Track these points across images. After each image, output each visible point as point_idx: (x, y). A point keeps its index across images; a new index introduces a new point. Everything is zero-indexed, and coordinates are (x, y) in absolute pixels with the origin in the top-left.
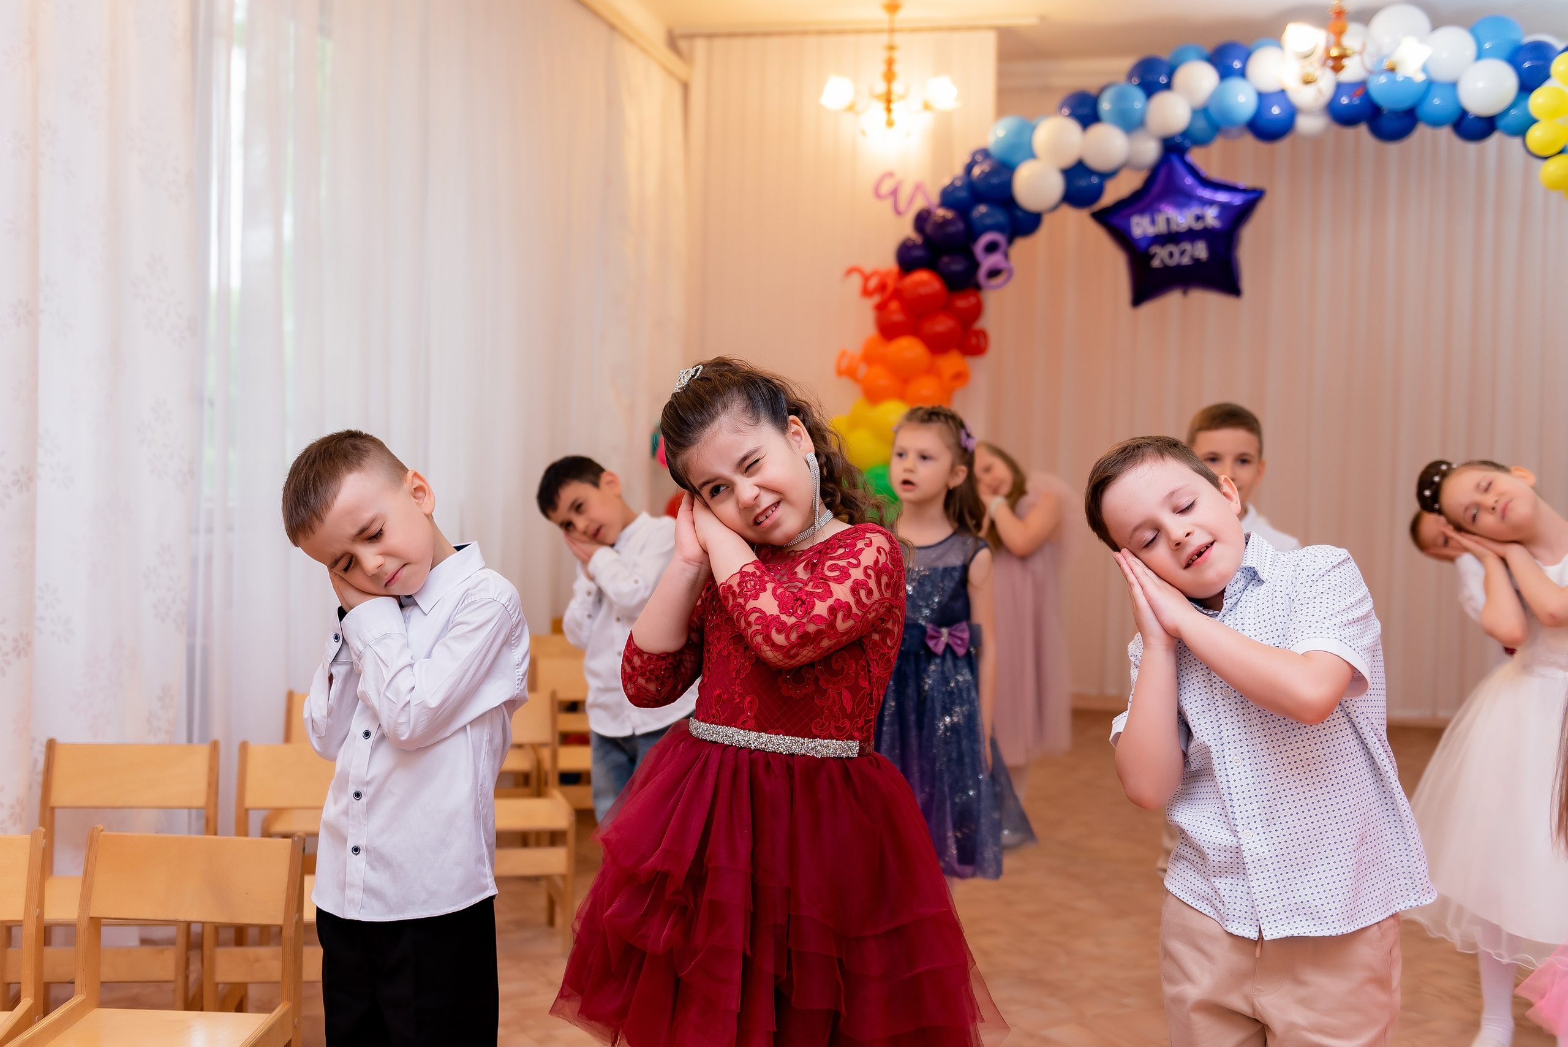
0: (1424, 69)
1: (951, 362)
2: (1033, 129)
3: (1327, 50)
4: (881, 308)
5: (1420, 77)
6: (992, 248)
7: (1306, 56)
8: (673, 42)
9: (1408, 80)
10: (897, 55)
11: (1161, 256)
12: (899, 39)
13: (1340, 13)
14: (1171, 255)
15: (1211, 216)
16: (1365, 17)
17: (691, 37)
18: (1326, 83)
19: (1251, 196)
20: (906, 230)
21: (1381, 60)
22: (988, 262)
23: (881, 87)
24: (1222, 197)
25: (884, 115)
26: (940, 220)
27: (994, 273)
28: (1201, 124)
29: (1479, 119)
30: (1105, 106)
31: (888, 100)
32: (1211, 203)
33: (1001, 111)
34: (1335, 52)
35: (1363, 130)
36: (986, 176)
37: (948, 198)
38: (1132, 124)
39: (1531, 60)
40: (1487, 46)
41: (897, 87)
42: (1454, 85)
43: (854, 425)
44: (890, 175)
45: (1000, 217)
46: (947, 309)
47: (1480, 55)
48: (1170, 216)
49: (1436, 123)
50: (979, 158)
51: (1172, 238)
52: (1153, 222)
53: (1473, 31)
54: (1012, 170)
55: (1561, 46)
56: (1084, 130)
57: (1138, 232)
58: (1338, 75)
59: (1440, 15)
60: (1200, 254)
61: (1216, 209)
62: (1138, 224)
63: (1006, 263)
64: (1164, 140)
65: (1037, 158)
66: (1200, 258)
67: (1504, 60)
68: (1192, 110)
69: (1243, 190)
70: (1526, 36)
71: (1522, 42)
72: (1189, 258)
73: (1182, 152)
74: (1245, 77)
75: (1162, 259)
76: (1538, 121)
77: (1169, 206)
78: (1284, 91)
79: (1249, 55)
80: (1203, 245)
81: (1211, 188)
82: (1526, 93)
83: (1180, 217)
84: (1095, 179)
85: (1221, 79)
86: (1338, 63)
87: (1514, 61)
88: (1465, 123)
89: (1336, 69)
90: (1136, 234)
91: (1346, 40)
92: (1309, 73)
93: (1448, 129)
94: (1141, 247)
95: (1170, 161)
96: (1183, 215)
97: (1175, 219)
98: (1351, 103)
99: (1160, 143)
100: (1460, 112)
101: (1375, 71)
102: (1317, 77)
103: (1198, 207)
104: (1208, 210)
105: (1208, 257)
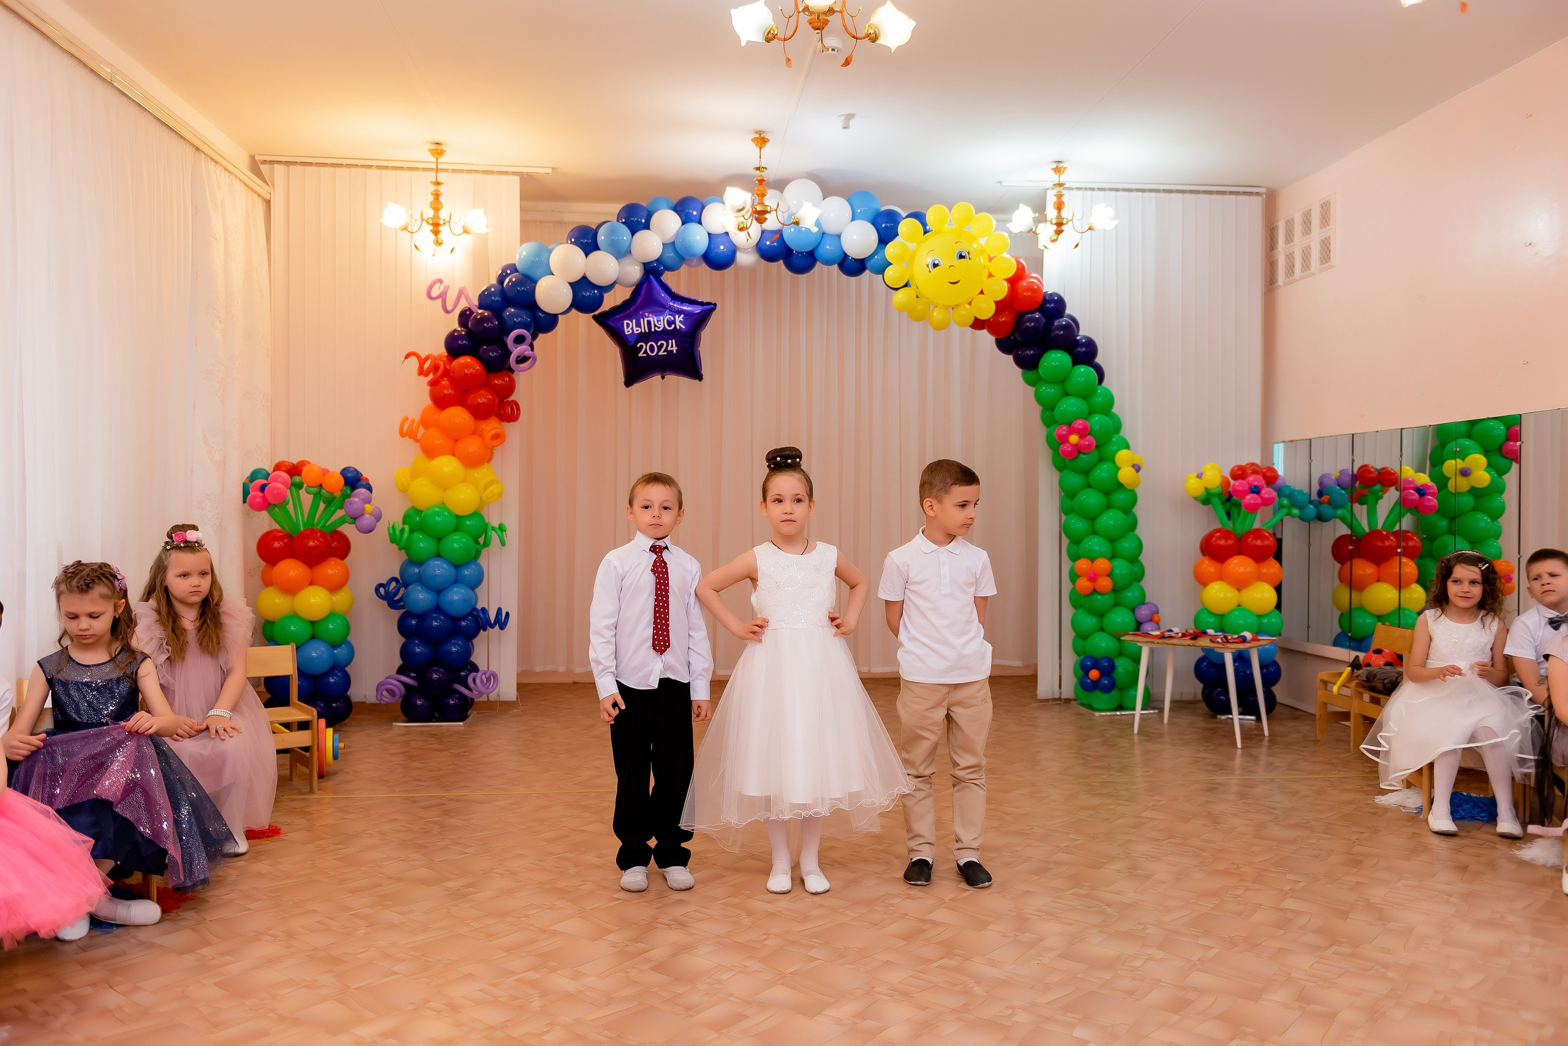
0: (818, 223)
1: (491, 426)
2: (550, 252)
3: (753, 205)
4: (433, 384)
5: (815, 229)
6: (519, 340)
7: (740, 211)
8: (255, 167)
9: (808, 230)
10: (440, 188)
11: (645, 349)
12: (442, 177)
13: (761, 181)
14: (652, 349)
15: (679, 322)
16: (781, 185)
17: (272, 162)
18: (755, 230)
19: (706, 307)
20: (453, 323)
21: (790, 216)
22: (517, 351)
23: (430, 213)
24: (686, 308)
25: (433, 236)
26: (479, 317)
27: (522, 359)
28: (671, 254)
29: (855, 260)
30: (601, 238)
31: (436, 225)
32: (680, 312)
33: (525, 238)
34: (758, 209)
35: (781, 262)
36: (514, 285)
37: (485, 301)
38: (621, 253)
39: (885, 223)
40: (859, 211)
41: (443, 214)
42: (839, 236)
43: (415, 475)
44: (441, 281)
45: (526, 317)
46: (486, 385)
47: (853, 219)
48: (651, 319)
49: (828, 263)
50: (509, 272)
51: (649, 336)
52: (638, 325)
53: (849, 201)
54: (534, 282)
55: (904, 215)
56: (587, 255)
57: (628, 331)
58: (763, 225)
59: (828, 187)
60: (672, 349)
61: (683, 316)
62: (628, 325)
63: (531, 353)
64: (644, 264)
65: (553, 274)
66: (673, 350)
67: (869, 222)
68: (663, 244)
69: (702, 304)
70: (882, 206)
71: (880, 210)
72: (664, 352)
73: (658, 274)
74: (700, 223)
75: (645, 352)
76: (891, 264)
77: (649, 313)
78: (727, 233)
79: (703, 208)
80: (674, 341)
81: (678, 301)
82: (882, 245)
83: (658, 321)
84: (596, 292)
85: (683, 224)
86: (761, 217)
87: (874, 223)
88: (846, 263)
89: (761, 221)
90: (627, 333)
91: (766, 201)
92: (743, 223)
93: (836, 266)
94: (630, 342)
95: (650, 281)
96: (659, 319)
97: (654, 321)
98: (772, 245)
99: (642, 266)
100: (843, 255)
101: (786, 224)
102: (748, 227)
103: (670, 315)
104: (677, 316)
105: (677, 351)
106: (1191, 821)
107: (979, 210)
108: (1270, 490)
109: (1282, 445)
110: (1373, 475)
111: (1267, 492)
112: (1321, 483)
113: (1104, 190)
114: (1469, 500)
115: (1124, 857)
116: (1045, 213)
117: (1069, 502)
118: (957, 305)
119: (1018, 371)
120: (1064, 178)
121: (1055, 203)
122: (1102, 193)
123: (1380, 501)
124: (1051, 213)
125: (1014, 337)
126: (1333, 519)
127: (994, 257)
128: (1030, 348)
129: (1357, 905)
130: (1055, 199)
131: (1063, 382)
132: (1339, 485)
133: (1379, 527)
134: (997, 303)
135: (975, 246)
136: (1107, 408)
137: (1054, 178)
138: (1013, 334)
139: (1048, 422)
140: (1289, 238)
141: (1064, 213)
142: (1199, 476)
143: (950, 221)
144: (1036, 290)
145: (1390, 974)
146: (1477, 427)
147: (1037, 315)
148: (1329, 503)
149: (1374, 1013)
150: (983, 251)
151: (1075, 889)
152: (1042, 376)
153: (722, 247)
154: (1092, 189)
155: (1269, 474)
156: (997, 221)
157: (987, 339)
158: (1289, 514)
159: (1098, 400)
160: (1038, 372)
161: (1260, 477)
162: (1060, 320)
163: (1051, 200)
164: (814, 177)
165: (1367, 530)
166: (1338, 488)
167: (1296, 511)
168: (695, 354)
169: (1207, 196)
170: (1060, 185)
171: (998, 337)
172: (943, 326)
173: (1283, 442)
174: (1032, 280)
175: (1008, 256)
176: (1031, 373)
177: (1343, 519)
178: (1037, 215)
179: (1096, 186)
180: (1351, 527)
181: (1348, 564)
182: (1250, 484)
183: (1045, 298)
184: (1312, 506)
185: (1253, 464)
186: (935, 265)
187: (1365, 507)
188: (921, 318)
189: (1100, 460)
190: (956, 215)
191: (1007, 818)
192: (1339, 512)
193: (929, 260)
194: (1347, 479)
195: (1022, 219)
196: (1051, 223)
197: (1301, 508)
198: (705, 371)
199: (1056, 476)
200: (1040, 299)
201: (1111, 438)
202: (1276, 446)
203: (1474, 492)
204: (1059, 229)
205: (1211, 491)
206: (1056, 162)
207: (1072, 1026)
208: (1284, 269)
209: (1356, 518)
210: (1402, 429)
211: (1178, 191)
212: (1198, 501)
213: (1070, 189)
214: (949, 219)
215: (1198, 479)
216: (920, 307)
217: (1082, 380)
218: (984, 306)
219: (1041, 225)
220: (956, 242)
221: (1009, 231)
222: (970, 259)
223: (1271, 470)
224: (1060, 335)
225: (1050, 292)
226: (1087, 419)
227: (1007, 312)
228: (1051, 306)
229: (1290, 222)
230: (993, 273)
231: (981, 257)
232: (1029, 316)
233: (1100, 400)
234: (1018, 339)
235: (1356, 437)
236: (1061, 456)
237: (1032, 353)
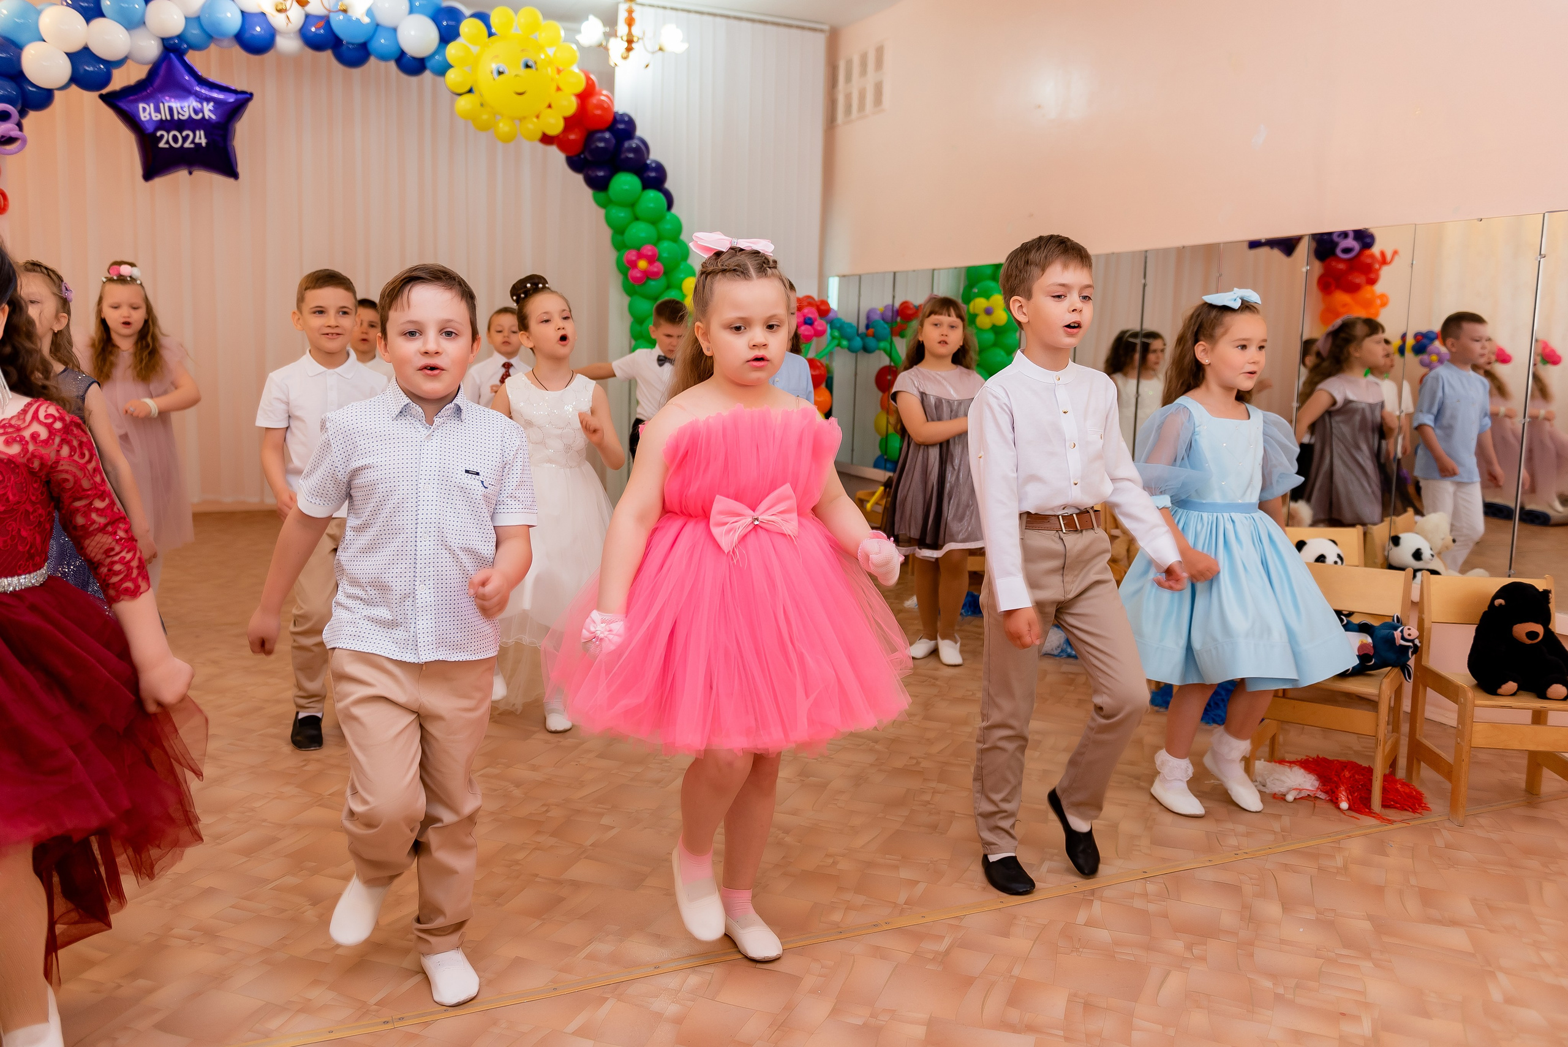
0: (370, 13)
2: (39, 13)
5: (366, 20)
9: (358, 20)
11: (167, 139)
14: (175, 139)
15: (208, 111)
18: (296, 15)
19: (240, 96)
21: (337, 2)
24: (215, 95)
27: (9, 141)
28: (195, 30)
29: (414, 59)
30: (106, 3)
32: (208, 99)
35: (327, 56)
38: (133, 23)
39: (446, 20)
40: (417, 4)
42: (395, 30)
45: (10, 89)
47: (412, 10)
48: (174, 104)
49: (383, 58)
51: (172, 124)
52: (157, 110)
54: (19, 48)
55: (467, 12)
56: (88, 20)
57: (146, 117)
58: (305, 7)
60: (200, 141)
61: (212, 104)
62: (144, 109)
63: (19, 133)
64: (163, 40)
65: (44, 41)
66: (200, 144)
67: (428, 17)
68: (186, 18)
69: (235, 92)
71: (441, 5)
72: (191, 143)
73: (180, 54)
75: (167, 142)
76: (450, 66)
77: (171, 97)
78: (263, 14)
80: (202, 133)
81: (206, 86)
82: (443, 45)
83: (182, 108)
84: (102, 66)
87: (434, 19)
88: (404, 60)
89: (302, 4)
90: (143, 119)
92: (281, 3)
93: (392, 65)
94: (148, 130)
95: (170, 60)
96: (183, 105)
97: (177, 108)
98: (318, 32)
99: (160, 41)
100: (400, 52)
101: (332, 9)
102: (288, 8)
103: (196, 101)
104: (205, 104)
105: (207, 143)
107: (545, 17)
108: (823, 322)
109: (837, 280)
110: (910, 312)
111: (820, 323)
112: (868, 318)
114: (990, 337)
116: (616, 27)
117: (638, 328)
118: (525, 118)
119: (588, 192)
121: (626, 19)
122: (673, 13)
124: (622, 29)
125: (585, 157)
126: (877, 352)
127: (563, 70)
128: (600, 170)
130: (626, 14)
131: (632, 205)
132: (883, 319)
134: (566, 119)
135: (543, 56)
136: (675, 235)
138: (583, 152)
139: (618, 246)
140: (848, 79)
141: (635, 30)
143: (516, 26)
144: (606, 108)
145: (877, 747)
147: (607, 135)
148: (874, 336)
149: (859, 780)
150: (550, 62)
152: (612, 199)
153: (258, 29)
154: (664, 8)
155: (823, 307)
156: (565, 29)
157: (557, 157)
158: (839, 345)
159: (667, 226)
160: (608, 194)
161: (814, 310)
162: (631, 142)
163: (622, 15)
166: (882, 322)
167: (845, 343)
168: (229, 149)
171: (570, 155)
172: (508, 140)
173: (838, 276)
174: (603, 98)
175: (576, 70)
176: (601, 195)
177: (885, 351)
178: (608, 29)
180: (890, 356)
182: (804, 316)
183: (615, 118)
184: (858, 339)
185: (809, 297)
186: (500, 73)
188: (486, 128)
189: (669, 287)
190: (523, 20)
192: (882, 344)
193: (494, 66)
194: (889, 314)
195: (591, 31)
196: (622, 39)
197: (849, 340)
198: (242, 168)
199: (626, 300)
200: (610, 118)
201: (677, 266)
202: (831, 279)
203: (997, 330)
204: (630, 46)
207: (601, 815)
208: (843, 109)
210: (934, 270)
213: (642, 5)
214: (515, 24)
216: (485, 117)
217: (652, 205)
218: (552, 121)
219: (612, 40)
220: (523, 50)
221: (577, 43)
222: (537, 69)
223: (825, 303)
224: (631, 158)
225: (621, 112)
226: (655, 244)
227: (576, 130)
228: (621, 126)
229: (849, 63)
230: (561, 86)
231: (549, 69)
232: (599, 135)
233: (668, 227)
234: (589, 158)
235: (897, 275)
236: (631, 281)
237: (601, 174)
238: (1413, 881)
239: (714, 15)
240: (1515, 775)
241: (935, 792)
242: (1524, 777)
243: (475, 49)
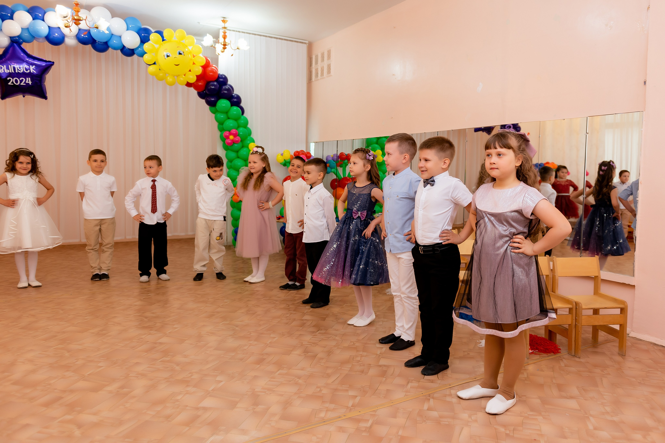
0: (108, 29)
3: (72, 16)
5: (107, 32)
7: (65, 17)
9: (103, 32)
11: (12, 81)
13: (77, 4)
14: (16, 81)
15: (32, 69)
16: (89, 8)
18: (74, 29)
19: (48, 63)
21: (94, 23)
24: (36, 62)
28: (26, 34)
29: (129, 49)
32: (32, 64)
34: (76, 18)
35: (89, 47)
39: (143, 34)
40: (130, 26)
42: (120, 37)
47: (127, 30)
48: (15, 66)
49: (115, 49)
51: (16, 75)
52: (8, 68)
53: (125, 20)
55: (153, 31)
57: (2, 71)
58: (78, 26)
59: (115, 13)
60: (28, 82)
61: (34, 66)
62: (1, 68)
64: (11, 37)
67: (135, 32)
68: (22, 28)
69: (46, 61)
70: (143, 25)
71: (141, 27)
72: (24, 83)
73: (19, 44)
74: (43, 20)
75: (13, 83)
76: (145, 53)
77: (14, 63)
78: (59, 28)
79: (45, 13)
80: (29, 78)
81: (31, 58)
82: (143, 44)
83: (20, 68)
85: (33, 19)
86: (77, 22)
87: (138, 33)
88: (125, 50)
89: (77, 24)
91: (80, 14)
92: (67, 23)
93: (119, 52)
94: (3, 77)
95: (14, 47)
96: (20, 67)
97: (17, 68)
98: (85, 37)
99: (9, 38)
100: (123, 46)
101: (91, 27)
102: (70, 26)
103: (27, 65)
104: (31, 66)
105: (31, 83)
106: (273, 290)
107: (188, 34)
109: (314, 144)
110: (344, 157)
113: (244, 33)
115: (245, 307)
116: (218, 39)
117: (230, 164)
118: (179, 75)
119: (207, 107)
120: (227, 25)
121: (223, 36)
122: (243, 34)
123: (347, 166)
124: (221, 40)
125: (206, 92)
127: (196, 56)
128: (212, 97)
129: (329, 315)
130: (223, 34)
131: (227, 113)
132: (333, 160)
133: (347, 176)
134: (197, 76)
135: (187, 50)
136: (245, 125)
137: (222, 25)
138: (205, 90)
139: (221, 130)
140: (317, 63)
141: (227, 40)
142: (282, 155)
143: (175, 37)
144: (215, 72)
146: (380, 140)
147: (215, 83)
150: (190, 53)
151: (223, 322)
152: (218, 110)
153: (56, 34)
154: (239, 32)
155: (308, 155)
156: (197, 39)
157: (193, 92)
160: (216, 108)
162: (226, 86)
163: (221, 34)
164: (107, 7)
165: (343, 177)
166: (332, 161)
168: (43, 87)
169: (286, 41)
170: (225, 28)
171: (199, 91)
172: (171, 85)
173: (314, 142)
174: (213, 68)
175: (202, 56)
176: (213, 108)
177: (334, 173)
178: (215, 39)
179: (241, 31)
180: (336, 175)
181: (335, 190)
183: (218, 76)
185: (302, 151)
186: (168, 56)
187: (342, 168)
188: (162, 79)
189: (243, 147)
190: (178, 34)
191: (199, 296)
192: (333, 170)
193: (165, 53)
194: (335, 158)
195: (208, 40)
196: (221, 44)
199: (225, 153)
200: (217, 76)
201: (246, 138)
202: (311, 144)
204: (225, 47)
205: (286, 161)
206: (223, 17)
208: (315, 75)
209: (339, 172)
210: (353, 139)
211: (275, 38)
212: (282, 165)
213: (230, 30)
214: (174, 36)
215: (282, 156)
216: (161, 75)
217: (235, 113)
218: (191, 77)
219: (217, 44)
220: (178, 47)
221: (202, 45)
222: (184, 55)
223: (309, 153)
224: (226, 93)
225: (221, 74)
226: (237, 129)
227: (202, 81)
228: (221, 80)
229: (317, 56)
230: (195, 63)
231: (190, 55)
232: (212, 83)
233: (242, 122)
234: (207, 93)
235: (338, 141)
236: (226, 145)
237: (213, 99)
238: (554, 381)
239: (261, 35)
240: (588, 335)
241: (362, 356)
242: (591, 336)
243: (157, 46)
